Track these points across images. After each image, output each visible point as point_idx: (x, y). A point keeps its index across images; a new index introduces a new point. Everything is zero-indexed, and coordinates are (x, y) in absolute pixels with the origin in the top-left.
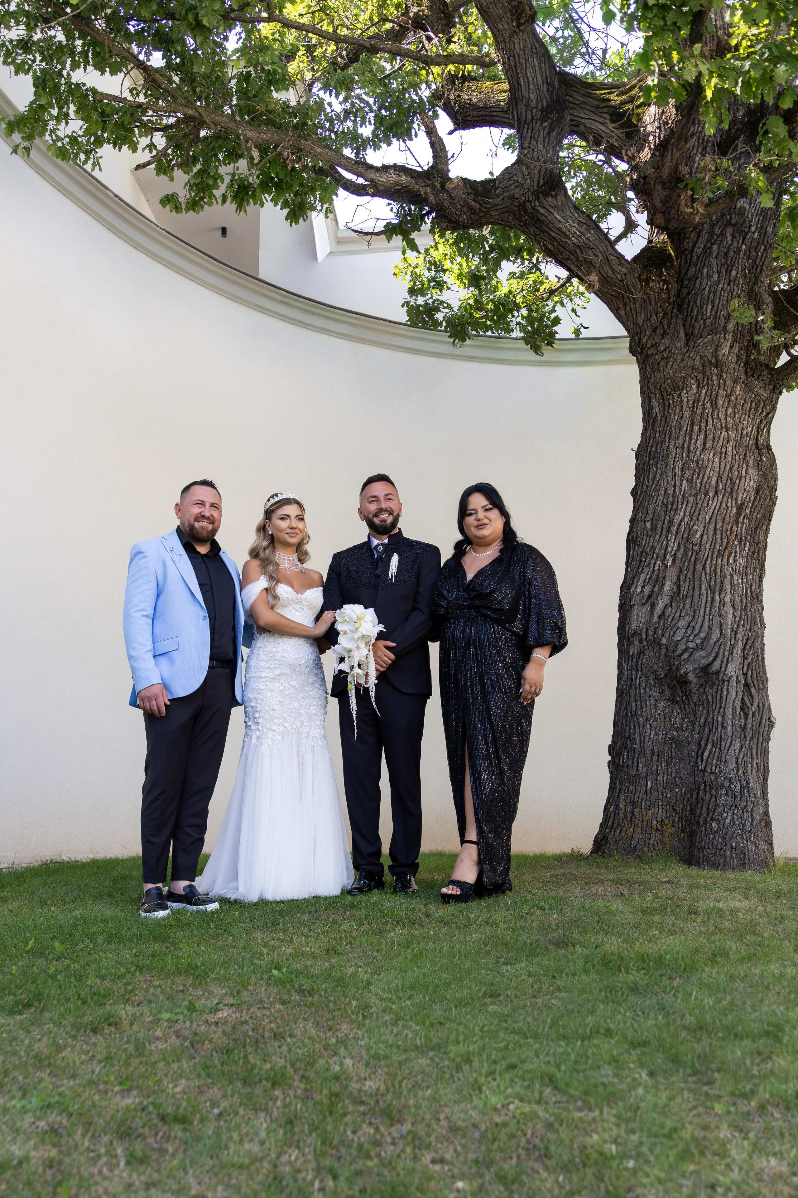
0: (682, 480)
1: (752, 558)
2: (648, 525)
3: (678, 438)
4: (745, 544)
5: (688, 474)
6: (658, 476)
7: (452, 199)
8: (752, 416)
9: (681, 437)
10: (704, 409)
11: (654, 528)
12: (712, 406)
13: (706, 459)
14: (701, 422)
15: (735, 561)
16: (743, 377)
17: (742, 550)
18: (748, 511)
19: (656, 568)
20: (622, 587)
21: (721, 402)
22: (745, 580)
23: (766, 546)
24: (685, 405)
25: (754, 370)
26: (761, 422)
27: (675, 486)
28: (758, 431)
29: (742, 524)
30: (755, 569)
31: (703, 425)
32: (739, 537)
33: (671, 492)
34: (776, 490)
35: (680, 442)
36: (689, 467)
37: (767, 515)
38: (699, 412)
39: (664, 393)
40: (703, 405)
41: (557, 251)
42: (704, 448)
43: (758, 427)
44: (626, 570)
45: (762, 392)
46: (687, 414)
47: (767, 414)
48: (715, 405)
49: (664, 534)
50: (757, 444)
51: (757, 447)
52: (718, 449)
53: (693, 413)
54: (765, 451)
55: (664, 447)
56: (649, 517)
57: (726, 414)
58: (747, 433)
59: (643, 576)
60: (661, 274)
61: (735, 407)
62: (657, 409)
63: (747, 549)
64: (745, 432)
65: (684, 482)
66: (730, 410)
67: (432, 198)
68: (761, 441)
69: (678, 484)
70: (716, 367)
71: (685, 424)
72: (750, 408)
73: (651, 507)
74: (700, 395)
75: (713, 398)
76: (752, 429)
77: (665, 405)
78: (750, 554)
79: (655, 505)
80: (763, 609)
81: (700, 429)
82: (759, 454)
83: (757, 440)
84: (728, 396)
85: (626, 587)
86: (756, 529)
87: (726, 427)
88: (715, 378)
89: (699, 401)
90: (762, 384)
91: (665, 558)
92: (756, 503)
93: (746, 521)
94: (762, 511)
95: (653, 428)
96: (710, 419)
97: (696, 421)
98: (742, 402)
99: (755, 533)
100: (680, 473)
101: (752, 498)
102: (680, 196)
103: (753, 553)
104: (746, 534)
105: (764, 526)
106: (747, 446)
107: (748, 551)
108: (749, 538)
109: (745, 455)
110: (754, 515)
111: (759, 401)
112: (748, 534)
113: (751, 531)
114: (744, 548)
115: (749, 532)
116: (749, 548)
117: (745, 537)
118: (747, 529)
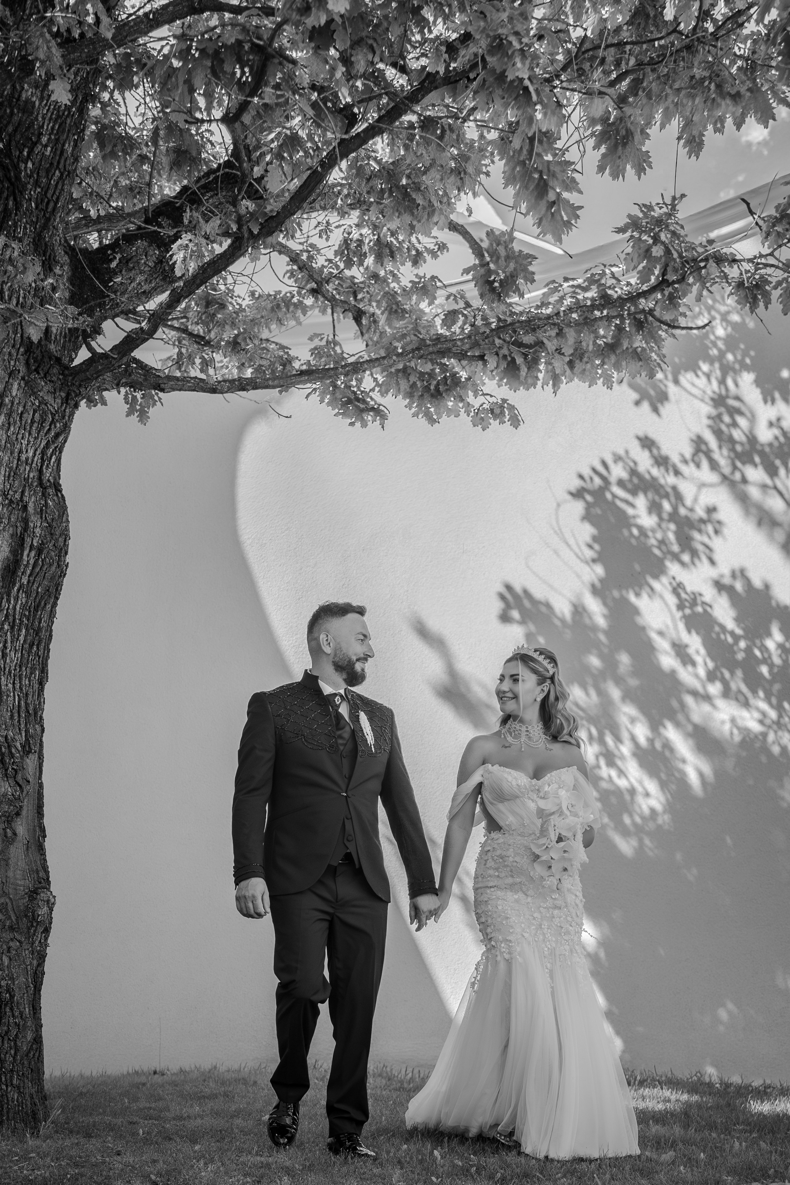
1: (29, 653)
4: (20, 630)
8: (34, 433)
16: (23, 369)
17: (16, 638)
18: (25, 581)
22: (17, 686)
23: (51, 636)
25: (39, 363)
26: (48, 446)
28: (42, 458)
29: (17, 599)
30: (34, 671)
32: (11, 618)
37: (52, 590)
43: (43, 453)
45: (49, 398)
50: (41, 478)
51: (41, 484)
54: (51, 491)
58: (27, 459)
63: (22, 638)
64: (23, 457)
68: (47, 474)
72: (33, 422)
76: (35, 454)
78: (27, 646)
80: (43, 730)
82: (43, 494)
83: (40, 471)
86: (36, 611)
90: (51, 387)
92: (37, 570)
93: (22, 596)
94: (46, 582)
98: (21, 409)
99: (35, 615)
101: (32, 562)
104: (22, 615)
105: (49, 606)
106: (26, 480)
107: (25, 641)
108: (26, 621)
109: (23, 493)
110: (35, 587)
111: (44, 413)
112: (25, 615)
113: (30, 612)
114: (19, 635)
115: (27, 613)
116: (26, 636)
117: (20, 620)
118: (23, 607)
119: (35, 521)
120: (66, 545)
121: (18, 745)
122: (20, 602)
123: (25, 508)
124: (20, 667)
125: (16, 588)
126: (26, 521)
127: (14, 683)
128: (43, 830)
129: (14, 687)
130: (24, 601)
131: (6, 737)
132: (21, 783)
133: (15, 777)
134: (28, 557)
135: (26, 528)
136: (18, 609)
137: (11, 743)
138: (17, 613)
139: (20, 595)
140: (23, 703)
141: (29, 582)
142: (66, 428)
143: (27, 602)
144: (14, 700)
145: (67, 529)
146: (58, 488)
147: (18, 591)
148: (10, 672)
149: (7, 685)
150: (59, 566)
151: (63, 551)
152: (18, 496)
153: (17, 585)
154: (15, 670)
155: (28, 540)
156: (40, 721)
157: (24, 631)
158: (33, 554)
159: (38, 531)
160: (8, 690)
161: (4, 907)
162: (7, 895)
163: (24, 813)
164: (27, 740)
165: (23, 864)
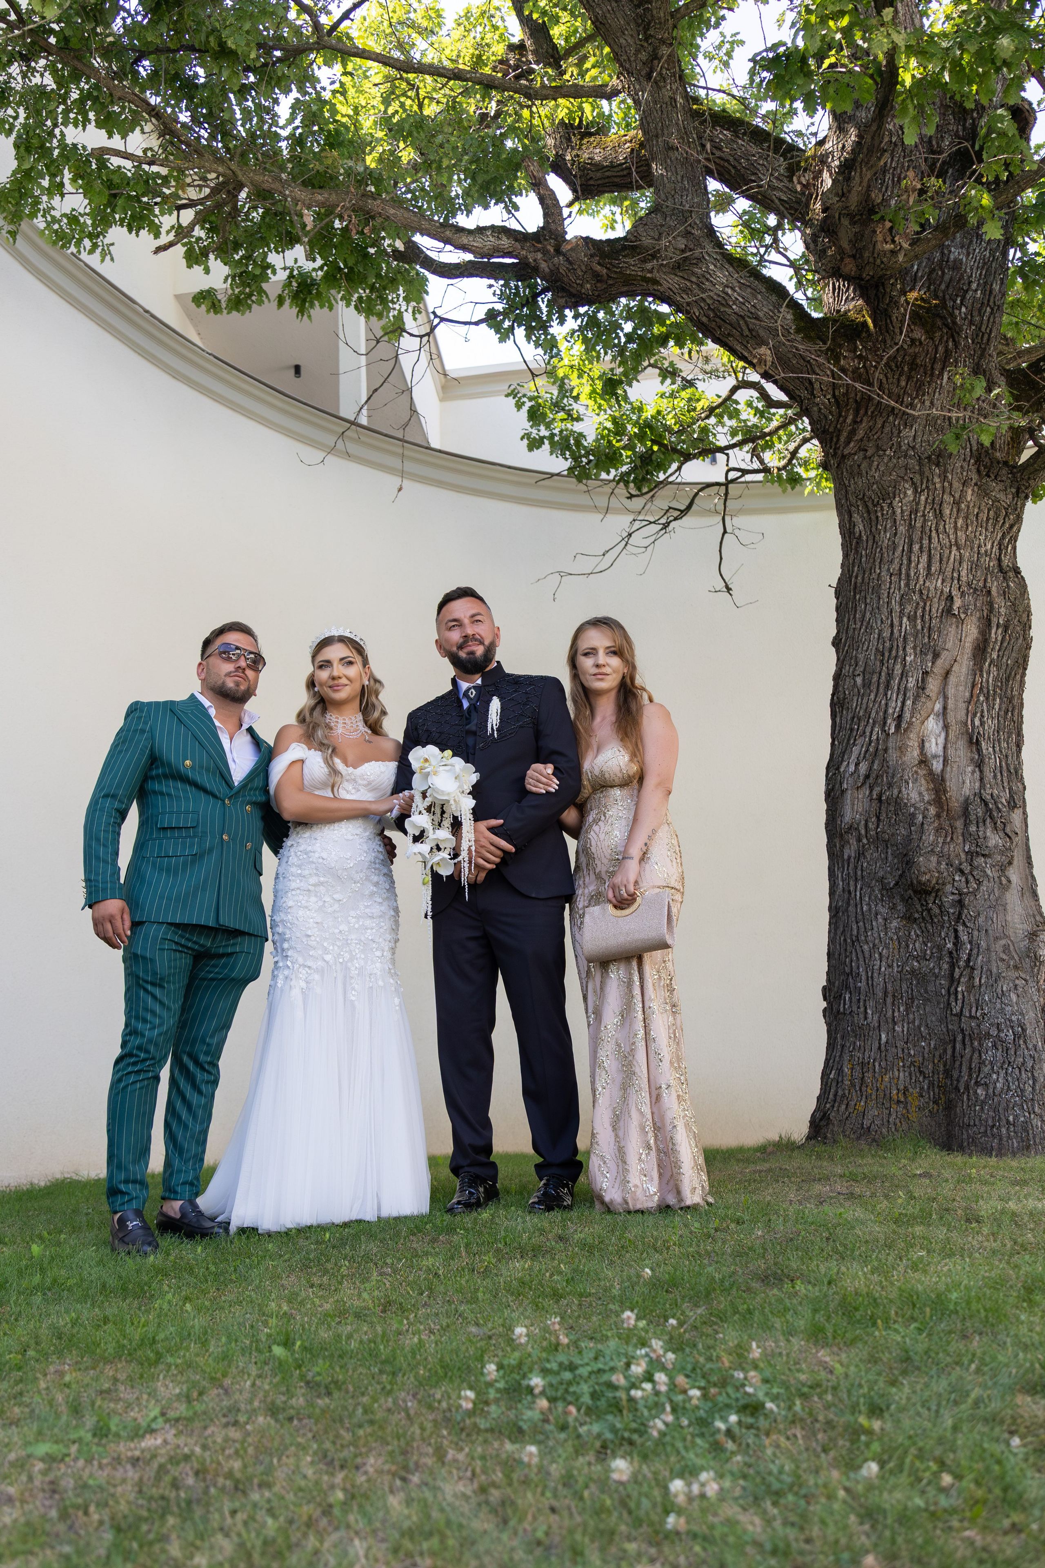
0: (901, 618)
1: (1005, 718)
2: (859, 680)
3: (892, 562)
4: (994, 699)
5: (908, 609)
6: (868, 615)
7: (570, 263)
8: (990, 529)
9: (896, 561)
10: (925, 521)
11: (867, 684)
12: (936, 516)
13: (932, 588)
14: (921, 538)
15: (982, 723)
16: (975, 477)
17: (991, 708)
18: (994, 655)
19: (874, 737)
20: (828, 768)
21: (948, 512)
22: (997, 749)
23: (1022, 702)
24: (899, 517)
25: (989, 469)
26: (1003, 537)
27: (892, 625)
28: (1000, 548)
29: (989, 673)
30: (1010, 734)
31: (925, 542)
32: (985, 691)
33: (886, 634)
35: (895, 566)
36: (910, 600)
37: (1021, 661)
38: (918, 525)
39: (870, 504)
40: (924, 516)
41: (713, 325)
42: (929, 574)
43: (1000, 544)
44: (833, 744)
45: (1001, 496)
46: (902, 529)
47: (1011, 527)
48: (939, 515)
49: (881, 690)
50: (1000, 565)
51: (1001, 569)
52: (948, 574)
53: (911, 527)
54: (1011, 574)
55: (874, 576)
56: (860, 669)
57: (956, 527)
58: (986, 551)
59: (856, 750)
60: (856, 348)
61: (966, 518)
62: (860, 527)
63: (997, 707)
64: (983, 550)
65: (905, 620)
66: (960, 522)
67: (543, 265)
68: (1006, 561)
69: (896, 622)
70: (938, 465)
71: (901, 542)
72: (988, 519)
73: (861, 656)
74: (918, 504)
75: (936, 507)
76: (992, 546)
77: (872, 521)
78: (1002, 713)
79: (867, 653)
80: (1024, 787)
81: (921, 548)
82: (1004, 578)
83: (999, 560)
84: (957, 503)
85: (833, 767)
86: (1007, 680)
87: (957, 544)
88: (937, 480)
89: (917, 511)
90: (1001, 486)
91: (885, 723)
92: (1005, 644)
93: (994, 669)
94: (1014, 654)
95: (857, 552)
96: (934, 534)
97: (916, 537)
98: (976, 510)
99: (1007, 685)
100: (897, 608)
101: (999, 637)
102: (875, 232)
103: (1006, 713)
104: (995, 686)
105: (1018, 678)
106: (987, 569)
107: (999, 709)
108: (998, 691)
109: (985, 580)
110: (1004, 660)
111: (998, 509)
113: (1001, 682)
114: (993, 705)
115: (999, 684)
116: (999, 705)
117: (993, 690)
118: (996, 679)
119: (1000, 602)
120: (1029, 620)
121: (1003, 801)
122: (991, 675)
123: (989, 592)
124: (998, 732)
125: (987, 663)
126: (991, 604)
127: (993, 747)
128: (1033, 877)
129: (994, 751)
130: (995, 673)
132: (1008, 834)
133: (1003, 830)
134: (996, 634)
135: (991, 610)
136: (990, 681)
137: (997, 800)
138: (990, 684)
139: (991, 668)
140: (1003, 764)
141: (998, 655)
142: (1019, 519)
143: (998, 674)
144: (995, 762)
145: (1029, 606)
146: (1017, 571)
147: (989, 665)
148: (988, 737)
149: (987, 749)
150: (1025, 639)
151: (1027, 626)
152: (981, 584)
153: (988, 660)
154: (993, 735)
155: (994, 621)
156: (1021, 780)
157: (997, 700)
158: (999, 631)
159: (1003, 611)
160: (989, 753)
161: (1006, 949)
162: (1008, 937)
163: (1015, 862)
164: (1011, 796)
165: (1019, 909)
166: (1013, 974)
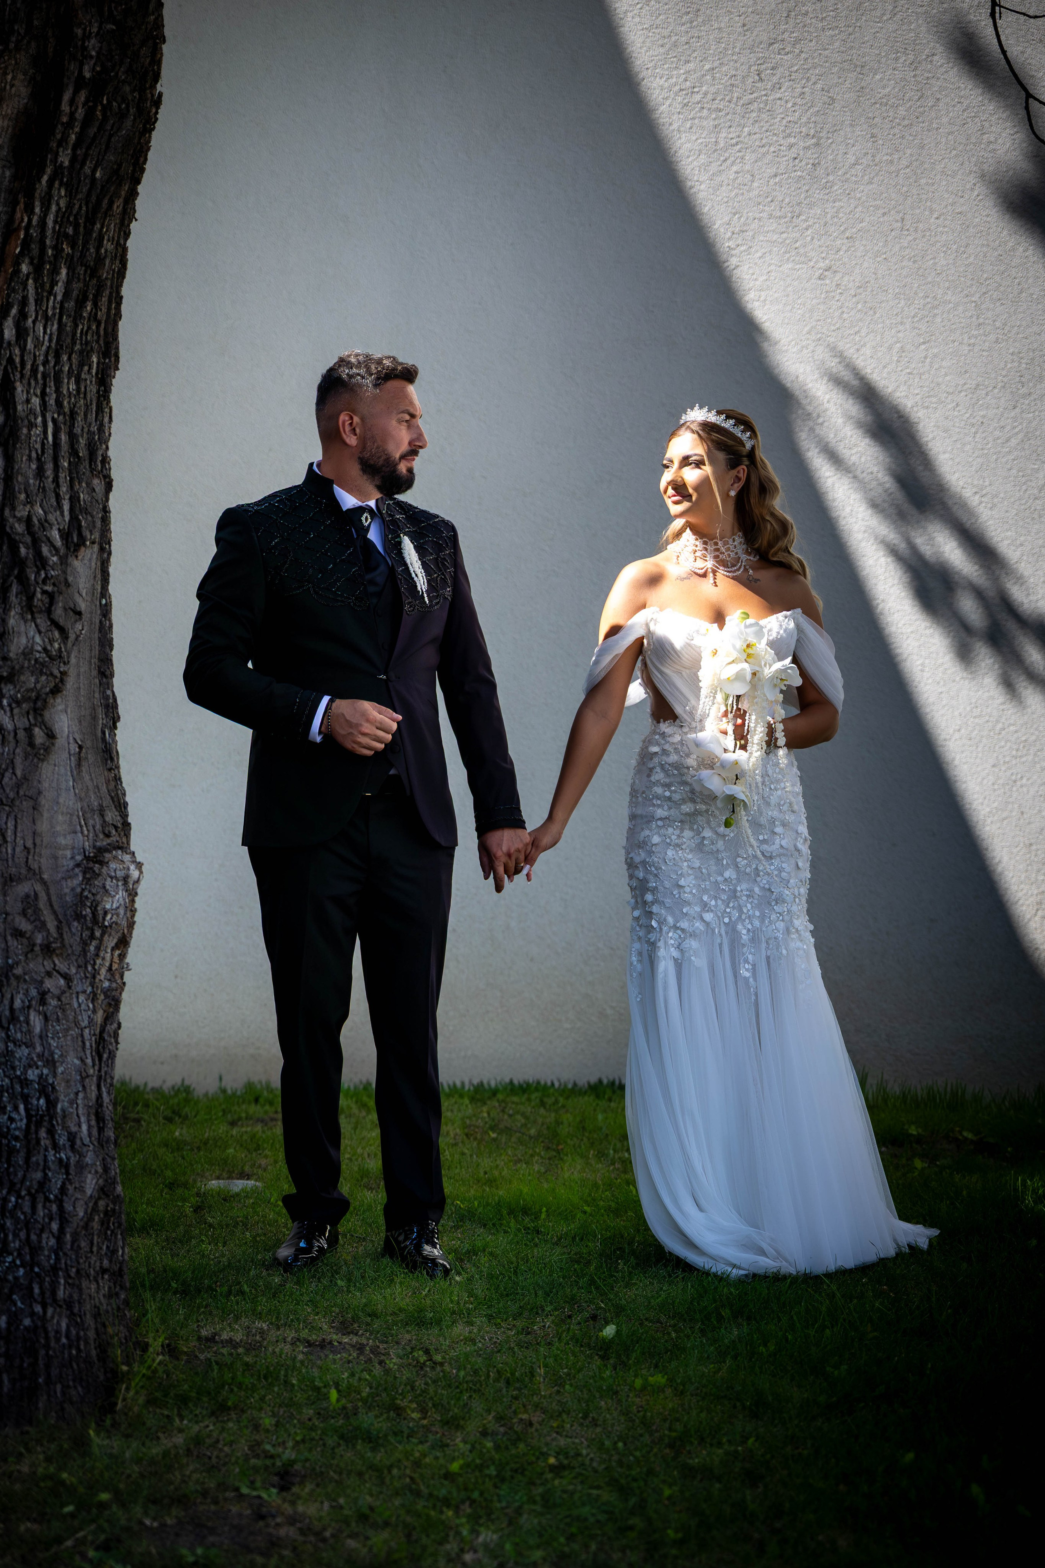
1: (77, 318)
4: (55, 271)
17: (44, 292)
18: (65, 159)
22: (51, 401)
29: (47, 201)
30: (84, 361)
32: (35, 247)
34: (157, 77)
63: (59, 289)
78: (70, 304)
86: (90, 221)
92: (92, 131)
93: (60, 193)
99: (88, 232)
101: (80, 113)
103: (80, 304)
104: (60, 236)
107: (67, 295)
108: (67, 249)
110: (87, 170)
112: (66, 235)
113: (76, 229)
114: (54, 283)
115: (70, 231)
116: (68, 283)
117: (55, 248)
118: (62, 218)
121: (55, 535)
122: (54, 208)
124: (57, 356)
125: (45, 178)
126: (65, 24)
127: (43, 394)
129: (44, 404)
130: (62, 203)
131: (29, 520)
132: (62, 622)
133: (49, 611)
134: (71, 103)
135: (65, 41)
136: (50, 223)
137: (40, 534)
138: (49, 233)
139: (55, 192)
140: (64, 437)
141: (73, 160)
143: (69, 206)
144: (45, 432)
147: (51, 183)
148: (34, 370)
149: (28, 401)
153: (49, 171)
154: (45, 363)
157: (64, 272)
158: (82, 97)
159: (92, 44)
160: (32, 412)
161: (29, 904)
162: (34, 874)
163: (70, 683)
164: (74, 518)
165: (69, 801)
166: (38, 966)
